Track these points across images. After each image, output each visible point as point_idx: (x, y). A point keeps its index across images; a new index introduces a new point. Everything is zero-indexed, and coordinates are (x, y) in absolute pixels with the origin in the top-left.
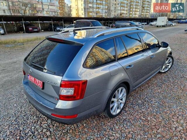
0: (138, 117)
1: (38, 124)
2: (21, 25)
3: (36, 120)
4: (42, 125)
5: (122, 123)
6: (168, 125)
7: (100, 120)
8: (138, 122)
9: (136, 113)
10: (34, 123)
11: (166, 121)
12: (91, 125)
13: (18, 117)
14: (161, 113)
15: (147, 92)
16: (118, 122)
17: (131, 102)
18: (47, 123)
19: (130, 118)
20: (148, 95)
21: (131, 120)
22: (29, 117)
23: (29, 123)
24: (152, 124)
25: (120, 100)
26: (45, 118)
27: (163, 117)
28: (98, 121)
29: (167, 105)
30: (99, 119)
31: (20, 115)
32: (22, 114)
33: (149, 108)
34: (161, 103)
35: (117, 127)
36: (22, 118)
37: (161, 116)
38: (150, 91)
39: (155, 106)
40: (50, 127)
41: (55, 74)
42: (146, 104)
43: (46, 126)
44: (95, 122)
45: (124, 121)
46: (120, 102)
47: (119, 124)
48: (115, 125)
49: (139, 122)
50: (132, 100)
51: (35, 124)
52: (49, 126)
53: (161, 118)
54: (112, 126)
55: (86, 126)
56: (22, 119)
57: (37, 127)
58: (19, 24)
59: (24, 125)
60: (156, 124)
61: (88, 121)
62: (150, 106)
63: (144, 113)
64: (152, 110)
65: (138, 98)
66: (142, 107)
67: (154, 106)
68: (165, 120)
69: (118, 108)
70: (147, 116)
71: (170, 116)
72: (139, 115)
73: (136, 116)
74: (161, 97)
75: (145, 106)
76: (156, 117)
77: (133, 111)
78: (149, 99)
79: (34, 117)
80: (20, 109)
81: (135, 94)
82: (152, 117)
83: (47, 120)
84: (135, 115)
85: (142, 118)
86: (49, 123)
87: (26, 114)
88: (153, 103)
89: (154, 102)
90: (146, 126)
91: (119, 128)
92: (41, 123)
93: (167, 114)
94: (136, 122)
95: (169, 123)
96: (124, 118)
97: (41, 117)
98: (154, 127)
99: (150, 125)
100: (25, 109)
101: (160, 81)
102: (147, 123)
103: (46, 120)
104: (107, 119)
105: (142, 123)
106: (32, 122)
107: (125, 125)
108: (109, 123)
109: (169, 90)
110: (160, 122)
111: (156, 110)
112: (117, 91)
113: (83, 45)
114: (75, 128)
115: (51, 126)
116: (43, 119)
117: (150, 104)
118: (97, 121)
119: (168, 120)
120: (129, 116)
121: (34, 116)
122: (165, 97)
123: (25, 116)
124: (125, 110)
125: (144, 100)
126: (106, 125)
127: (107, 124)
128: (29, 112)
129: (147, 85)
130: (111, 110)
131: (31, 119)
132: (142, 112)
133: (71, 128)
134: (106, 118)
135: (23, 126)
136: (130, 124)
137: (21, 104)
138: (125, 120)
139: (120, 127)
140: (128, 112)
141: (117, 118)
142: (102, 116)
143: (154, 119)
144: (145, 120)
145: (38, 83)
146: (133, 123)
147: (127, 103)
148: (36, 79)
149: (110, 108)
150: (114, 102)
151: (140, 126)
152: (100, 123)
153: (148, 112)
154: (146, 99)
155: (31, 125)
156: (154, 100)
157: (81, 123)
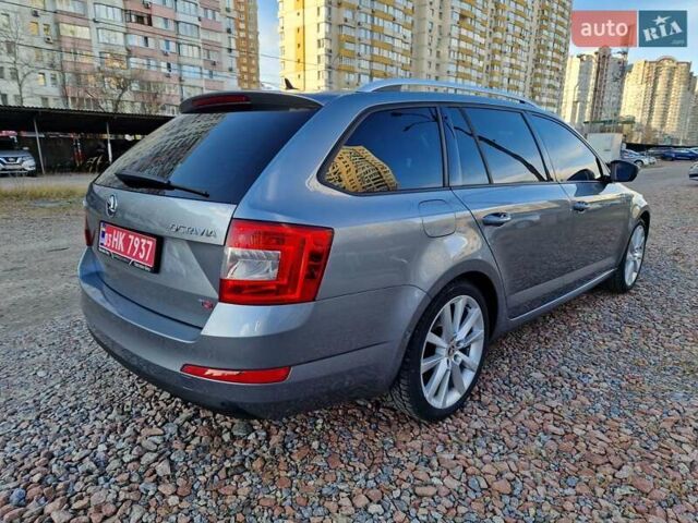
0: (531, 424)
1: (123, 435)
3: (120, 423)
4: (139, 438)
5: (468, 441)
6: (657, 453)
7: (376, 430)
8: (533, 441)
9: (525, 412)
10: (110, 432)
11: (650, 441)
12: (343, 446)
13: (45, 412)
14: (625, 416)
15: (565, 347)
17: (503, 375)
18: (161, 432)
19: (503, 426)
20: (569, 355)
21: (504, 433)
22: (93, 411)
23: (86, 433)
24: (593, 450)
25: (458, 353)
26: (154, 417)
27: (635, 427)
28: (371, 432)
29: (649, 389)
30: (373, 426)
31: (54, 407)
32: (64, 404)
33: (575, 398)
34: (624, 384)
35: (447, 456)
36: (60, 416)
37: (627, 423)
38: (578, 343)
39: (598, 390)
40: (174, 446)
41: (205, 197)
42: (564, 384)
43: (158, 445)
44: (359, 436)
45: (475, 436)
46: (460, 360)
47: (455, 447)
48: (439, 449)
49: (540, 440)
50: (506, 369)
51: (112, 436)
52: (167, 443)
53: (629, 431)
54: (428, 452)
55: (320, 448)
56: (60, 419)
57: (118, 447)
59: (67, 437)
60: (610, 450)
61: (331, 432)
62: (581, 392)
63: (555, 411)
64: (588, 403)
65: (529, 364)
66: (547, 393)
67: (594, 390)
68: (645, 439)
69: (451, 386)
70: (571, 423)
71: (663, 424)
72: (537, 420)
73: (526, 423)
74: (620, 363)
75: (558, 392)
76: (607, 427)
77: (511, 406)
78: (575, 369)
79: (109, 414)
80: (58, 386)
81: (517, 350)
82: (589, 427)
83: (163, 424)
84: (520, 417)
86: (171, 436)
87: (80, 402)
88: (592, 381)
89: (595, 378)
90: (569, 456)
91: (455, 459)
92: (138, 434)
93: (653, 419)
94: (527, 440)
95: (660, 447)
96: (477, 425)
97: (138, 413)
98: (600, 461)
99: (584, 452)
100: (78, 387)
101: (614, 315)
102: (573, 444)
103: (160, 424)
104: (407, 426)
105: (552, 445)
106: (102, 430)
107: (480, 451)
108: (418, 440)
109: (650, 345)
110: (626, 445)
111: (607, 403)
112: (447, 307)
113: (321, 106)
114: (273, 452)
115: (177, 445)
116: (146, 421)
117: (580, 386)
118: (365, 433)
119: (656, 438)
120: (498, 419)
121: (112, 410)
122: (640, 368)
123: (73, 408)
124: (479, 401)
125: (554, 371)
126: (401, 446)
127: (408, 444)
128: (92, 398)
129: (563, 327)
130: (425, 383)
132: (548, 410)
133: (258, 452)
134: (403, 424)
135: (64, 441)
136: (501, 447)
137: (67, 371)
138: (482, 433)
139: (458, 456)
140: (490, 408)
141: (448, 425)
142: (388, 417)
143: (598, 432)
144: (562, 437)
145: (140, 250)
146: (514, 444)
147: (487, 377)
148: (131, 237)
149: (423, 371)
150: (438, 351)
151: (544, 455)
152: (376, 440)
153: (572, 409)
154: (564, 368)
155: (94, 437)
156: (592, 371)
157: (299, 438)
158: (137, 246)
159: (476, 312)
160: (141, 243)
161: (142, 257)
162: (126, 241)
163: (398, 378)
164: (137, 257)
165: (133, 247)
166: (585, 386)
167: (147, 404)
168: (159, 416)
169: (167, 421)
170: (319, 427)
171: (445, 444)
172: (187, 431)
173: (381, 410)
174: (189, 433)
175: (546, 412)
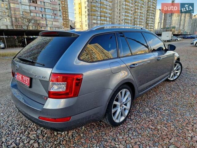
0: (145, 125)
1: (25, 134)
2: (23, 40)
3: (24, 130)
4: (29, 135)
5: (127, 132)
6: (182, 134)
7: (100, 130)
8: (145, 131)
9: (143, 121)
10: (21, 133)
11: (179, 130)
12: (90, 135)
13: (2, 127)
15: (155, 100)
16: (123, 131)
17: (137, 109)
18: (36, 133)
19: (137, 126)
20: (156, 102)
21: (137, 129)
22: (16, 127)
23: (14, 134)
24: (163, 133)
25: (123, 105)
26: (34, 128)
27: (175, 125)
28: (98, 130)
29: (179, 113)
30: (99, 128)
31: (5, 125)
33: (158, 116)
34: (172, 111)
35: (121, 137)
36: (6, 128)
37: (173, 124)
38: (159, 98)
39: (165, 113)
41: (43, 66)
42: (155, 112)
43: (35, 137)
44: (95, 132)
45: (129, 130)
46: (124, 108)
47: (123, 134)
48: (118, 135)
49: (148, 131)
50: (138, 107)
51: (21, 135)
52: (38, 136)
53: (173, 127)
54: (115, 136)
55: (83, 136)
57: (23, 138)
58: (20, 39)
59: (8, 135)
60: (168, 133)
61: (87, 131)
62: (160, 114)
63: (152, 121)
64: (162, 118)
65: (145, 106)
66: (150, 115)
67: (163, 113)
68: (178, 129)
69: (122, 115)
70: (157, 125)
71: (183, 124)
72: (147, 124)
73: (143, 125)
74: (171, 104)
75: (153, 114)
76: (167, 126)
77: (140, 120)
78: (158, 107)
79: (21, 127)
80: (6, 118)
81: (141, 101)
82: (162, 126)
83: (37, 130)
84: (142, 123)
85: (151, 127)
86: (39, 134)
87: (13, 123)
88: (163, 110)
90: (156, 136)
92: (29, 134)
93: (180, 122)
94: (144, 131)
95: (182, 131)
96: (129, 126)
97: (30, 126)
98: (165, 137)
99: (160, 134)
100: (12, 118)
101: (169, 89)
102: (157, 132)
103: (36, 130)
105: (151, 132)
106: (18, 133)
107: (130, 135)
108: (112, 132)
109: (180, 98)
110: (172, 131)
112: (119, 93)
113: (79, 36)
114: (69, 138)
115: (41, 137)
116: (32, 129)
117: (159, 112)
118: (96, 131)
119: (181, 129)
120: (136, 124)
121: (22, 125)
122: (176, 105)
123: (10, 125)
124: (130, 118)
125: (152, 108)
126: (107, 134)
127: (109, 134)
128: (16, 122)
129: (155, 93)
130: (114, 116)
131: (17, 129)
133: (65, 138)
134: (108, 127)
135: (7, 137)
136: (136, 134)
137: (9, 113)
138: (131, 129)
139: (124, 137)
140: (134, 121)
141: (121, 127)
142: (103, 125)
143: (165, 127)
144: (154, 129)
145: (26, 81)
146: (140, 132)
147: (133, 110)
148: (23, 76)
149: (112, 113)
150: (117, 106)
151: (149, 136)
152: (100, 133)
153: (157, 120)
154: (155, 106)
155: (16, 135)
156: (163, 107)
157: (77, 133)
158: (25, 79)
159: (128, 93)
160: (26, 79)
161: (26, 83)
162: (22, 78)
163: (105, 115)
164: (25, 83)
165: (24, 80)
166: (161, 112)
167: (33, 123)
168: (36, 127)
169: (38, 129)
170: (83, 129)
171: (120, 133)
172: (44, 132)
173: (101, 123)
174: (45, 132)
175: (149, 121)
